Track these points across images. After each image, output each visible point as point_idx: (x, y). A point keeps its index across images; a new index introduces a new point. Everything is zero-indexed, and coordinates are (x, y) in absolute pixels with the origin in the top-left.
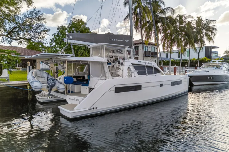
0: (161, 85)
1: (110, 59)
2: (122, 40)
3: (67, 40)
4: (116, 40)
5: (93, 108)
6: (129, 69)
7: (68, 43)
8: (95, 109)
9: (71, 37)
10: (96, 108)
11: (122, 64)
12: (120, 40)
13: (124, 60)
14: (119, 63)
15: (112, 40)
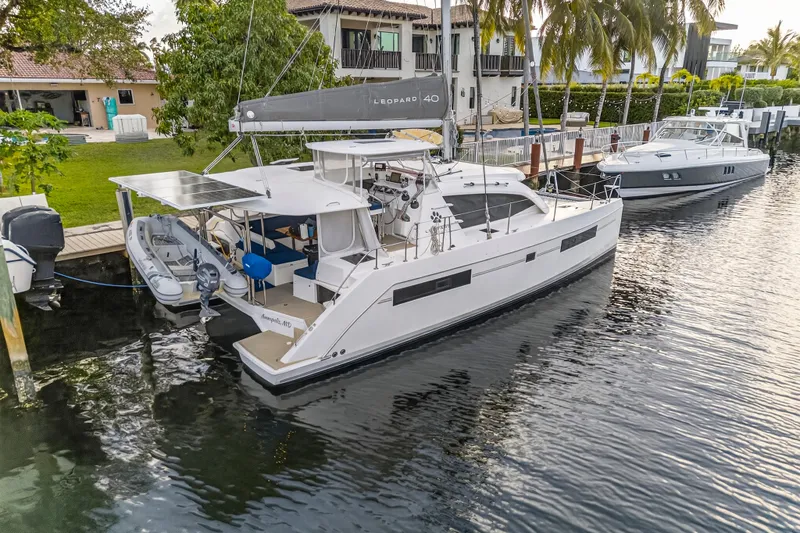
0: (531, 257)
1: (376, 175)
2: (414, 99)
3: (237, 124)
4: (396, 101)
5: (335, 355)
6: (436, 217)
7: (240, 133)
8: (339, 354)
9: (250, 114)
10: (343, 352)
11: (415, 205)
12: (408, 99)
13: (420, 187)
14: (405, 197)
15: (383, 101)
